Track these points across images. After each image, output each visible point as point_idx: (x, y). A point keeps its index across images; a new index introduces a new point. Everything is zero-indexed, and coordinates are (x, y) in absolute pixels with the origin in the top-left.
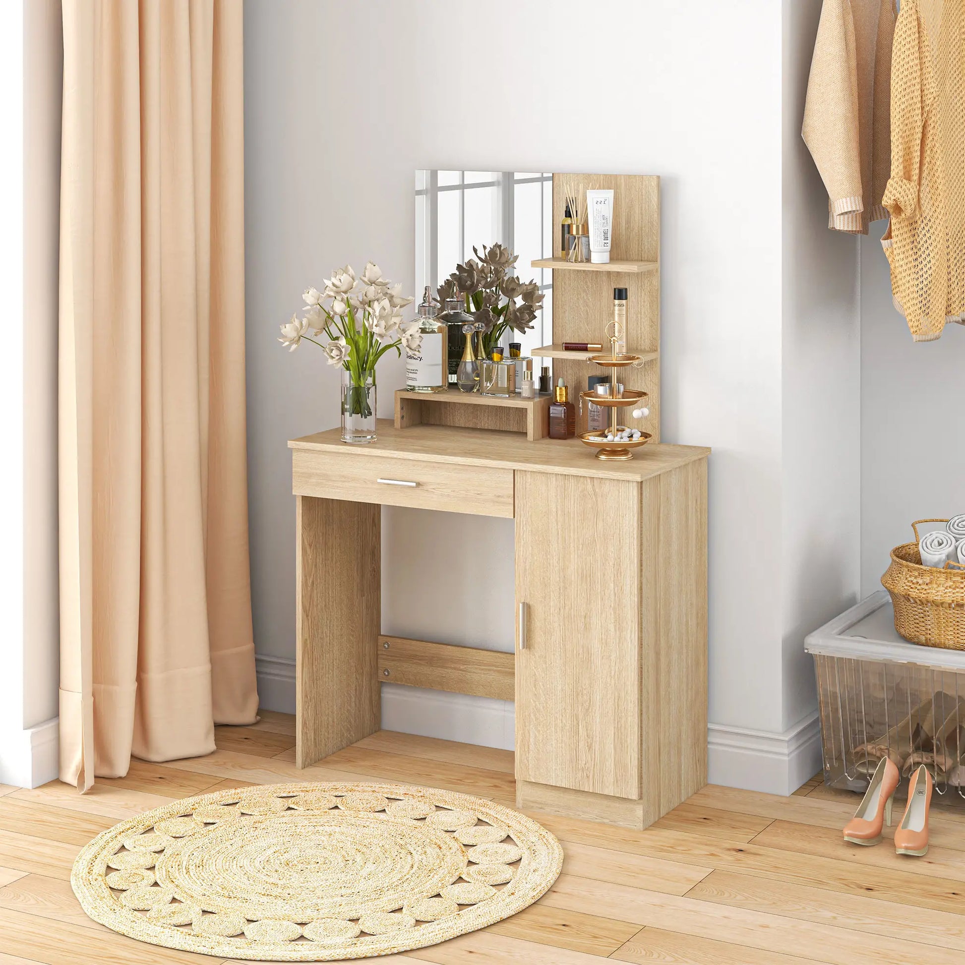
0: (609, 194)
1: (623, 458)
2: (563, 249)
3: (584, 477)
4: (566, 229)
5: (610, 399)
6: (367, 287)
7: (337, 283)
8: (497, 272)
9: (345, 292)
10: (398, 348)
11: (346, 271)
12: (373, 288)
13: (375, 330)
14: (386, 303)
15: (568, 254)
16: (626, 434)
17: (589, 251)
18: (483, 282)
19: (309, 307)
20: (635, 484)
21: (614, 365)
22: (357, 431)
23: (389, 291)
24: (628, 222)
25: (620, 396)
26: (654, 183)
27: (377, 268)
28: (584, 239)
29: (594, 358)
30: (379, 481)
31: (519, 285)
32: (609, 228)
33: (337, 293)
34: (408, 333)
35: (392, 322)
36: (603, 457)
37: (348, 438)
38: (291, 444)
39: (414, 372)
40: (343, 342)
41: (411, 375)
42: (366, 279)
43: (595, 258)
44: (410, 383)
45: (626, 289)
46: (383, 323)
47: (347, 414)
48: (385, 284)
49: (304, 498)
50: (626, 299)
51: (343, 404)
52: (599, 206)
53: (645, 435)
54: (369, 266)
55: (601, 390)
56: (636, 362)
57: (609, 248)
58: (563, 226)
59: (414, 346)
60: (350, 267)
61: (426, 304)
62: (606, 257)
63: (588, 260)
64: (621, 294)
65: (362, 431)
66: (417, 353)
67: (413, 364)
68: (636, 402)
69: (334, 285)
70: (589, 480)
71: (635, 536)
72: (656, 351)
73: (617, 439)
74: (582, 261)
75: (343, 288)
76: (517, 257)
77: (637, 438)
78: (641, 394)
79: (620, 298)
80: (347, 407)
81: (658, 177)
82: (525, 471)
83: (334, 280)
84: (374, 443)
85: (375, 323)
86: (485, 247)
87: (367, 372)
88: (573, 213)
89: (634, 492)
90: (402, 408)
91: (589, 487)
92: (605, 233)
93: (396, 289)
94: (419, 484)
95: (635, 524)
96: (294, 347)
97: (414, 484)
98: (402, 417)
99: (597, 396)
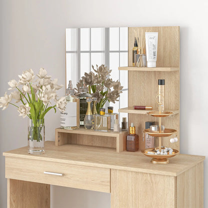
0: (156, 34)
1: (165, 162)
2: (133, 62)
3: (146, 173)
4: (135, 52)
5: (157, 133)
6: (39, 79)
7: (25, 77)
8: (102, 76)
9: (29, 81)
10: (55, 109)
11: (29, 71)
12: (42, 80)
13: (43, 99)
14: (49, 87)
15: (136, 64)
16: (166, 150)
17: (146, 62)
18: (96, 81)
19: (11, 88)
20: (173, 177)
21: (160, 116)
22: (35, 148)
23: (51, 82)
24: (164, 48)
25: (163, 132)
26: (177, 30)
27: (45, 70)
28: (144, 57)
29: (150, 113)
30: (45, 172)
31: (112, 82)
32: (156, 50)
33: (25, 81)
34: (60, 101)
35: (51, 96)
36: (154, 162)
37: (31, 151)
38: (4, 154)
39: (64, 120)
40: (27, 105)
41: (62, 121)
42: (39, 76)
43: (149, 65)
44: (62, 125)
45: (164, 80)
46: (46, 96)
47: (30, 140)
48: (49, 78)
49: (11, 180)
50: (164, 84)
51: (29, 136)
52: (151, 40)
53: (175, 151)
54: (41, 69)
55: (153, 128)
56: (170, 115)
57: (156, 60)
58: (133, 51)
59: (62, 107)
60: (31, 70)
61: (70, 89)
62: (154, 64)
63: (146, 66)
64: (161, 82)
65: (37, 148)
66: (63, 111)
67: (64, 116)
68: (171, 135)
69: (23, 77)
70: (149, 175)
71: (173, 204)
72: (178, 110)
73: (162, 153)
74: (143, 67)
75: (28, 79)
76: (111, 71)
77: (171, 153)
78: (173, 131)
79: (161, 84)
80: (30, 137)
81: (179, 27)
82: (116, 170)
83: (23, 75)
84: (43, 153)
85: (43, 96)
86: (97, 66)
87: (40, 120)
88: (139, 44)
89: (173, 181)
90: (59, 137)
91: (149, 178)
92: (154, 53)
93: (55, 81)
94: (63, 175)
95: (173, 198)
96: (5, 108)
97: (61, 175)
98: (59, 141)
99: (152, 132)
